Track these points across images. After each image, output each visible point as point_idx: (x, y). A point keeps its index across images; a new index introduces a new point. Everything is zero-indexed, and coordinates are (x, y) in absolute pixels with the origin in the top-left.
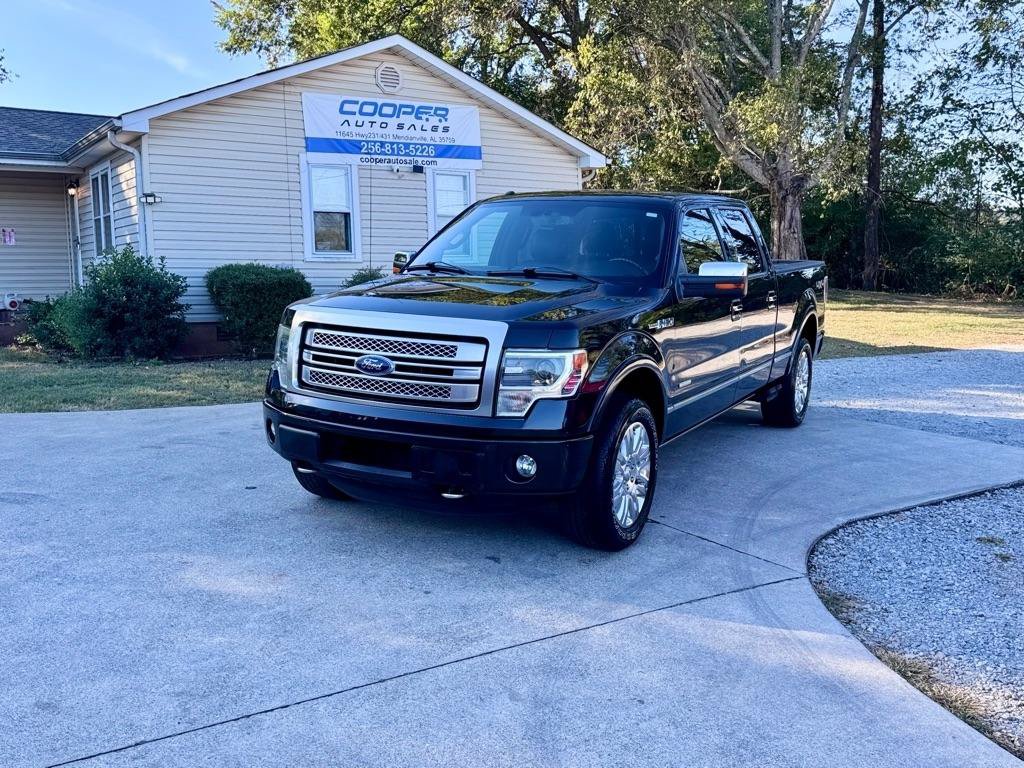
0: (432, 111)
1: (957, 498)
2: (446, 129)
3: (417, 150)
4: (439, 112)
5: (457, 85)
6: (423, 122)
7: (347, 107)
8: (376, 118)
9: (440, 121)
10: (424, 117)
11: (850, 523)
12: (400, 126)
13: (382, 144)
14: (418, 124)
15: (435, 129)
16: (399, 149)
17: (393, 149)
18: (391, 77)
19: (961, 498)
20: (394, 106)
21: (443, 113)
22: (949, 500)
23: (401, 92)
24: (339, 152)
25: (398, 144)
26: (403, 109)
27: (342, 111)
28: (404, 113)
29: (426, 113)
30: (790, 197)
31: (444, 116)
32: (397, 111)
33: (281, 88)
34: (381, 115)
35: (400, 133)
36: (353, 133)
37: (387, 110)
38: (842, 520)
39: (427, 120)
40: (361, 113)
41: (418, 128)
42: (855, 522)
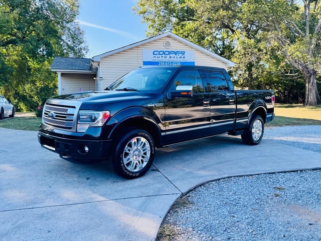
0: (180, 53)
1: (283, 172)
2: (184, 57)
3: (175, 64)
4: (182, 53)
5: (187, 45)
6: (177, 56)
7: (155, 53)
8: (164, 55)
9: (182, 55)
10: (178, 54)
11: (228, 177)
12: (170, 57)
13: (165, 62)
14: (176, 56)
15: (181, 57)
16: (170, 64)
17: (168, 64)
18: (168, 44)
19: (285, 172)
20: (169, 52)
21: (183, 53)
22: (278, 173)
23: (171, 48)
24: (152, 65)
25: (170, 62)
26: (171, 52)
27: (153, 54)
28: (172, 53)
29: (178, 53)
30: (312, 76)
31: (183, 54)
32: (170, 53)
33: (137, 48)
34: (165, 54)
35: (170, 59)
36: (156, 60)
37: (166, 53)
38: (226, 176)
39: (178, 55)
40: (159, 54)
41: (176, 57)
42: (231, 177)
